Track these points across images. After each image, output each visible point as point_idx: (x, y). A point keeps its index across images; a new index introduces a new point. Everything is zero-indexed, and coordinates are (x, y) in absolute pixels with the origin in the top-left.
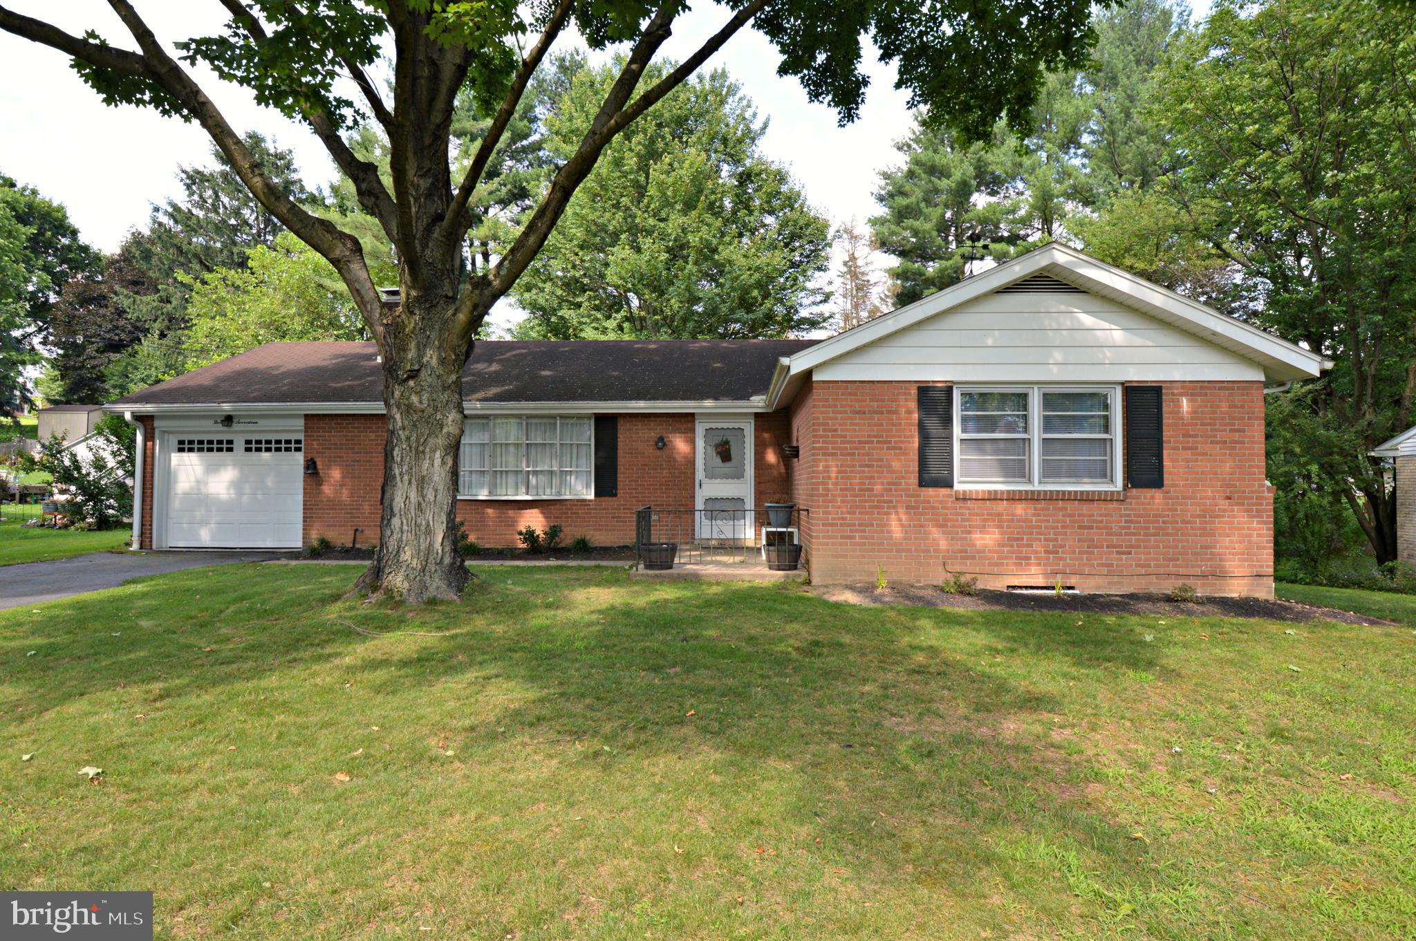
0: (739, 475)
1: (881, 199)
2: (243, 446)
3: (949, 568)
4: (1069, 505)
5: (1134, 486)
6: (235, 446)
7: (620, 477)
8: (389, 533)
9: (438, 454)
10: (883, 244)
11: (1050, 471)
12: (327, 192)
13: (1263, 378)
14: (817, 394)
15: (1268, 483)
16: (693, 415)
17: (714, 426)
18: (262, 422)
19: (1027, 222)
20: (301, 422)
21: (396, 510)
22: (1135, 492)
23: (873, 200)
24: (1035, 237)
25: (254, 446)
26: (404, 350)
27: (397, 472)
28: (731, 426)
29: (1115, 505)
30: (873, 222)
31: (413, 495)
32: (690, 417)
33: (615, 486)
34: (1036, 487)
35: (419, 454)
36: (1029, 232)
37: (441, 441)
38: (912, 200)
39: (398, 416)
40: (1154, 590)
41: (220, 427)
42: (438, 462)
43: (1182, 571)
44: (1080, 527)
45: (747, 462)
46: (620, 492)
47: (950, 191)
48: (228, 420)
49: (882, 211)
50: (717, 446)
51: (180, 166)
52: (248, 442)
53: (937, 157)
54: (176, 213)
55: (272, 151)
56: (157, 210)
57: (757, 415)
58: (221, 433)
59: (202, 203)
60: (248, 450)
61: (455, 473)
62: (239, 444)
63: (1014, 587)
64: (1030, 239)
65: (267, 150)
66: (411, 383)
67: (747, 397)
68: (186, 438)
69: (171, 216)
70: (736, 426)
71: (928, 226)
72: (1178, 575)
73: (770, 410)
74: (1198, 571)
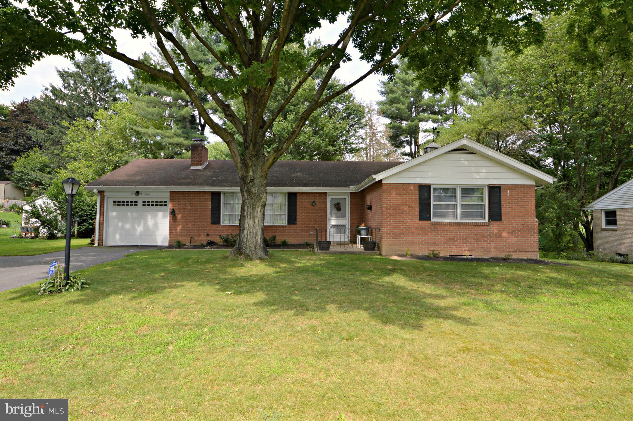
0: (344, 216)
1: (382, 93)
2: (142, 203)
3: (430, 249)
4: (470, 227)
5: (492, 220)
6: (138, 203)
7: (298, 217)
8: (243, 235)
9: (259, 208)
10: (384, 114)
11: (464, 215)
12: (127, 83)
13: (534, 184)
14: (384, 188)
15: (537, 220)
16: (326, 193)
17: (334, 197)
18: (151, 194)
19: (446, 106)
20: (169, 194)
21: (245, 227)
22: (492, 222)
23: (379, 93)
24: (450, 112)
25: (146, 203)
26: (248, 172)
27: (246, 214)
28: (341, 197)
29: (485, 227)
30: (379, 103)
31: (251, 222)
32: (325, 194)
33: (296, 221)
34: (459, 221)
35: (254, 208)
36: (447, 109)
37: (260, 204)
38: (397, 95)
39: (246, 195)
40: (499, 256)
41: (134, 196)
42: (259, 211)
43: (508, 250)
44: (474, 235)
45: (347, 211)
46: (298, 223)
47: (412, 91)
48: (137, 193)
49: (383, 98)
50: (335, 205)
51: (56, 69)
52: (144, 202)
53: (407, 76)
54: (54, 90)
55: (101, 63)
56: (46, 89)
57: (351, 193)
58: (134, 198)
59: (68, 87)
60: (144, 205)
61: (264, 215)
62: (140, 203)
63: (452, 256)
64: (448, 113)
65: (99, 62)
66: (251, 184)
67: (348, 186)
68: (117, 200)
69: (51, 91)
70: (343, 197)
71: (403, 107)
72: (507, 251)
73: (357, 191)
74: (513, 250)
